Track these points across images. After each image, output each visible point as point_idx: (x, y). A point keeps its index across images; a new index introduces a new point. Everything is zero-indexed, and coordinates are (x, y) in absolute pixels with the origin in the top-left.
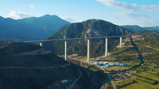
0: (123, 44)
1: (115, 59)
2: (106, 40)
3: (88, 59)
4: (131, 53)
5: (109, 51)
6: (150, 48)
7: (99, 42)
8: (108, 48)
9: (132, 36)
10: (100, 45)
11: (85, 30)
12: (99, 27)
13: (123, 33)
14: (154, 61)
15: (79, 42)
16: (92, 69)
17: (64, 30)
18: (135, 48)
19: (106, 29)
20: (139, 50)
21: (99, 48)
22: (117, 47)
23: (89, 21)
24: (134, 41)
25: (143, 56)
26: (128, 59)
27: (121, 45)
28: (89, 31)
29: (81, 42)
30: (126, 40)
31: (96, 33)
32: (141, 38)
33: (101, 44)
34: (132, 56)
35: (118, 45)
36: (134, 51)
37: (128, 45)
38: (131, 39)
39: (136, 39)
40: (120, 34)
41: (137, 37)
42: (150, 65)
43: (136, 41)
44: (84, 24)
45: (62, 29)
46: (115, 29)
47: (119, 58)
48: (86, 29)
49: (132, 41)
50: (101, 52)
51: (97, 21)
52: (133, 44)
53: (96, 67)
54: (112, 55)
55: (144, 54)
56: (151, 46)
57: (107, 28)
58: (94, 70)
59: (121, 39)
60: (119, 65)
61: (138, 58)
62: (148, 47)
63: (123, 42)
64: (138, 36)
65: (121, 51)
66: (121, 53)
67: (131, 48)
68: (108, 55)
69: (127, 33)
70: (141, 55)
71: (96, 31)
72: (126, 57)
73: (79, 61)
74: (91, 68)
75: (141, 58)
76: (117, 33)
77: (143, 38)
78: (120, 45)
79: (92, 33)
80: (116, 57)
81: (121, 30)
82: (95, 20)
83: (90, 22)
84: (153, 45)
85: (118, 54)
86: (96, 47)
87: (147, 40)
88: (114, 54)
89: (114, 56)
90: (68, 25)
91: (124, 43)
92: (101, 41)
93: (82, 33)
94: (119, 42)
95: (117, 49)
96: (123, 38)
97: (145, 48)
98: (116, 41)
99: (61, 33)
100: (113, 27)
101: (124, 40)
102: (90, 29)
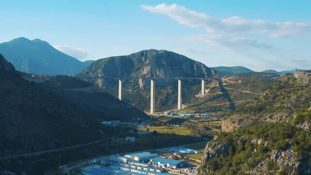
0: (207, 91)
1: (195, 111)
2: (180, 82)
3: (152, 112)
4: (220, 103)
5: (183, 102)
6: (249, 93)
7: (165, 89)
8: (183, 96)
9: (222, 79)
10: (168, 94)
11: (137, 70)
12: (164, 63)
13: (206, 73)
15: (130, 90)
17: (96, 70)
18: (226, 95)
19: (177, 67)
20: (232, 97)
21: (167, 98)
22: (197, 96)
23: (143, 54)
24: (225, 86)
26: (215, 110)
27: (204, 92)
28: (146, 71)
29: (133, 90)
30: (213, 85)
31: (160, 74)
32: (236, 80)
33: (170, 91)
34: (220, 106)
35: (198, 94)
36: (224, 99)
37: (215, 92)
38: (221, 83)
39: (228, 82)
40: (203, 76)
41: (230, 80)
43: (227, 86)
44: (134, 59)
45: (92, 68)
46: (192, 68)
47: (200, 109)
48: (139, 68)
49: (222, 86)
50: (170, 103)
51: (160, 52)
52: (223, 90)
54: (188, 108)
55: (238, 103)
56: (252, 91)
57: (179, 65)
59: (203, 82)
61: (229, 108)
62: (247, 92)
63: (206, 88)
64: (231, 78)
66: (202, 103)
67: (219, 96)
68: (183, 108)
69: (214, 73)
70: (234, 104)
71: (159, 70)
72: (211, 108)
76: (196, 74)
77: (240, 80)
78: (201, 93)
79: (152, 73)
80: (196, 109)
81: (204, 69)
82: (156, 50)
83: (147, 55)
84: (254, 89)
85: (198, 105)
86: (160, 97)
87: (245, 84)
88: (192, 106)
89: (193, 108)
90: (103, 61)
91: (209, 90)
92: (169, 88)
93: (132, 75)
94: (201, 89)
95: (197, 99)
96: (207, 83)
97: (241, 94)
98: (194, 88)
99: (91, 74)
100: (189, 64)
101: (208, 85)
102: (149, 67)
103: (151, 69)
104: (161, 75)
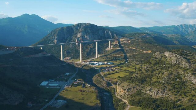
0: (112, 46)
1: (104, 60)
2: (96, 43)
3: (81, 61)
4: (118, 55)
5: (98, 54)
7: (89, 45)
8: (98, 50)
9: (120, 39)
10: (91, 48)
11: (75, 34)
12: (89, 31)
13: (111, 36)
14: (136, 59)
15: (71, 46)
16: (86, 68)
17: (54, 35)
18: (122, 50)
19: (96, 33)
20: (125, 51)
21: (90, 50)
22: (106, 49)
23: (79, 25)
24: (122, 44)
25: (127, 56)
26: (116, 59)
27: (110, 47)
28: (79, 35)
29: (73, 46)
30: (115, 43)
31: (87, 37)
32: (128, 41)
33: (92, 47)
35: (107, 48)
36: (121, 52)
37: (116, 48)
38: (119, 42)
39: (123, 42)
40: (109, 38)
42: (132, 63)
43: (123, 44)
44: (74, 28)
45: (52, 33)
46: (104, 33)
47: (107, 58)
48: (76, 33)
49: (120, 44)
50: (91, 54)
51: (87, 25)
52: (120, 46)
53: (88, 66)
54: (101, 57)
55: (129, 55)
56: (136, 48)
57: (97, 31)
58: (87, 68)
59: (110, 42)
60: (107, 64)
61: (123, 58)
62: (133, 48)
63: (111, 45)
64: (125, 39)
65: (110, 53)
66: (109, 54)
67: (118, 50)
68: (98, 57)
69: (116, 36)
70: (126, 55)
71: (86, 35)
72: (114, 58)
73: (73, 63)
74: (84, 67)
75: (126, 58)
76: (106, 37)
77: (130, 40)
79: (82, 36)
80: (105, 58)
81: (110, 34)
82: (85, 23)
83: (80, 26)
84: (137, 47)
85: (107, 55)
86: (86, 50)
87: (132, 43)
89: (104, 57)
90: (58, 29)
91: (113, 46)
92: (92, 44)
93: (73, 37)
94: (108, 45)
95: (106, 51)
96: (112, 42)
97: (130, 49)
98: (105, 44)
99: (51, 37)
100: (102, 31)
101: (112, 43)
102: (81, 33)
103: (82, 35)
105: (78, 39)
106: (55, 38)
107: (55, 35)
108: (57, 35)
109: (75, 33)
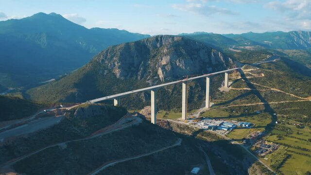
2: (208, 79)
4: (251, 102)
6: (279, 92)
9: (242, 69)
12: (183, 52)
13: (224, 62)
14: (293, 115)
15: (150, 82)
17: (112, 58)
18: (254, 93)
19: (196, 56)
20: (263, 95)
22: (221, 89)
23: (158, 39)
24: (250, 79)
25: (271, 106)
26: (247, 113)
27: (226, 86)
29: (153, 82)
30: (234, 77)
32: (259, 73)
34: (252, 106)
35: (220, 86)
36: (254, 97)
37: (240, 87)
38: (243, 75)
39: (252, 75)
40: (220, 65)
41: (251, 71)
42: (288, 123)
43: (252, 79)
44: (149, 45)
45: (107, 55)
46: (209, 55)
47: (232, 110)
49: (246, 79)
50: (195, 100)
54: (217, 106)
55: (273, 103)
56: (281, 90)
57: (196, 53)
59: (227, 74)
60: (241, 126)
61: (265, 111)
62: (276, 90)
63: (229, 80)
64: (253, 70)
65: (231, 98)
66: (231, 101)
67: (247, 93)
68: (211, 106)
69: (232, 62)
71: (179, 60)
72: (244, 110)
75: (268, 110)
77: (263, 73)
78: (224, 86)
79: (171, 62)
80: (227, 110)
81: (222, 58)
83: (162, 40)
84: (283, 87)
87: (270, 77)
88: (220, 104)
89: (222, 107)
90: (118, 47)
91: (231, 83)
95: (222, 93)
97: (271, 92)
99: (107, 62)
100: (206, 52)
102: (169, 57)
103: (171, 60)
104: (181, 65)
105: (163, 68)
106: (115, 65)
107: (115, 59)
108: (120, 60)
109: (152, 54)
